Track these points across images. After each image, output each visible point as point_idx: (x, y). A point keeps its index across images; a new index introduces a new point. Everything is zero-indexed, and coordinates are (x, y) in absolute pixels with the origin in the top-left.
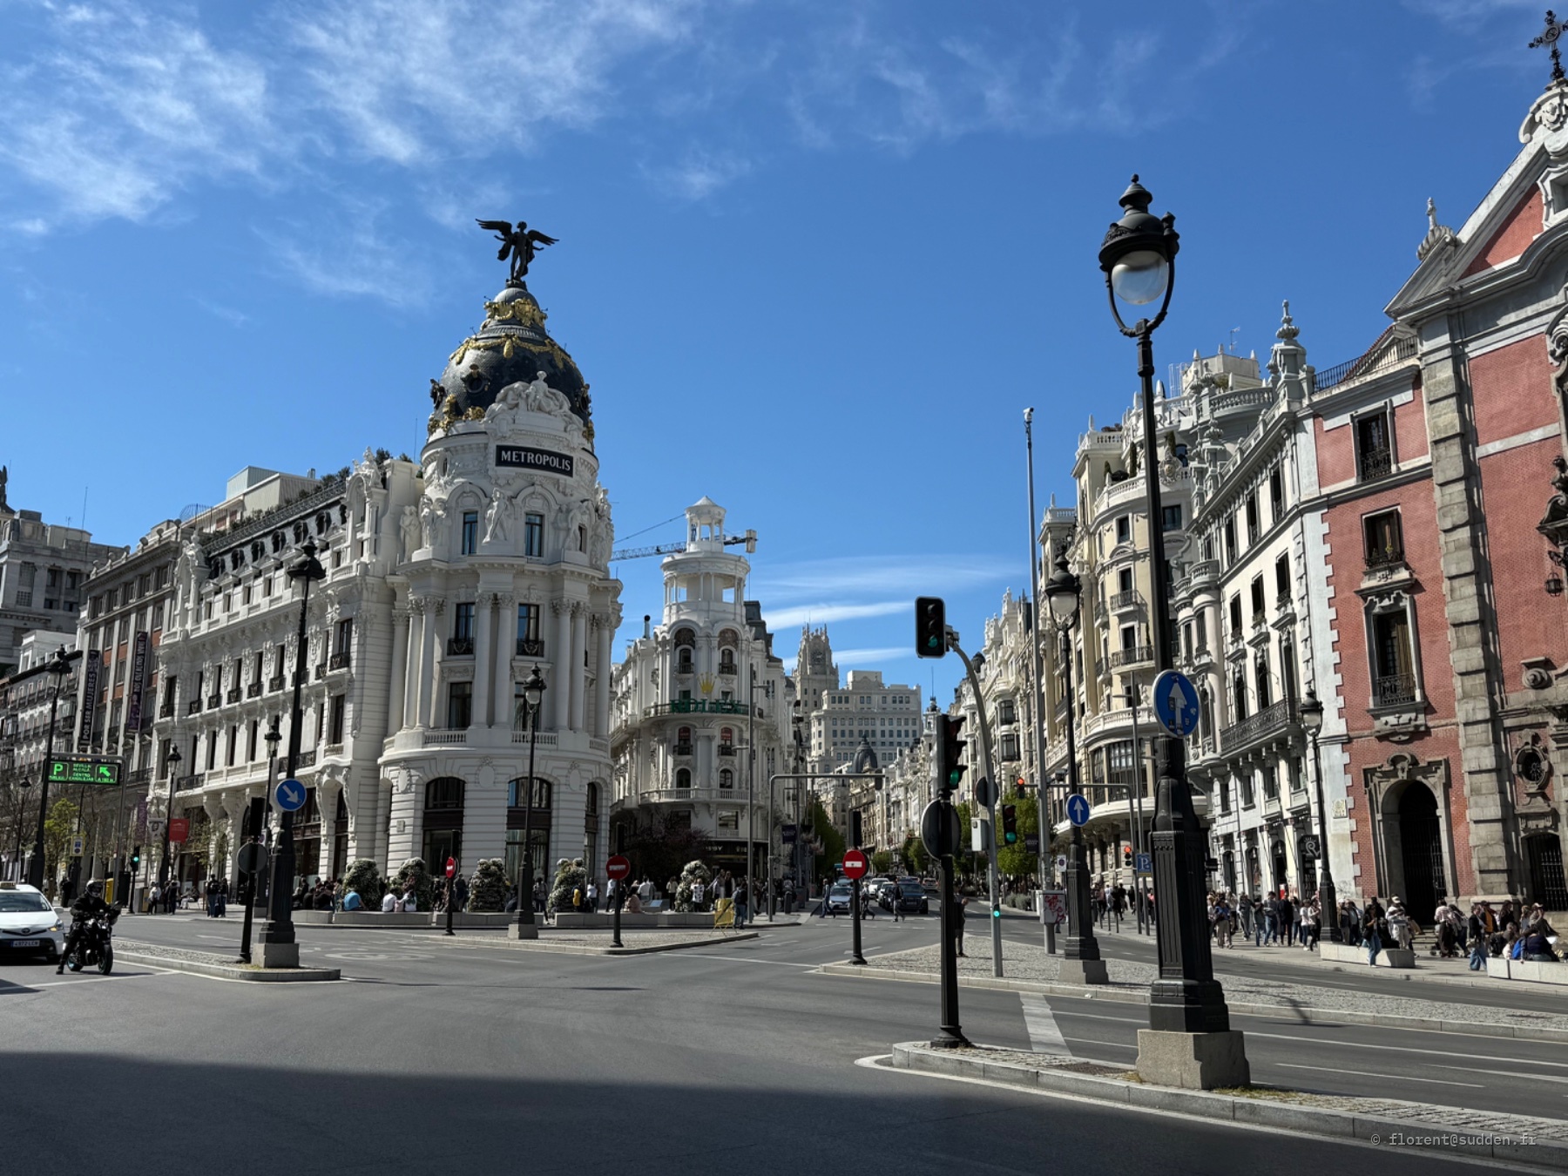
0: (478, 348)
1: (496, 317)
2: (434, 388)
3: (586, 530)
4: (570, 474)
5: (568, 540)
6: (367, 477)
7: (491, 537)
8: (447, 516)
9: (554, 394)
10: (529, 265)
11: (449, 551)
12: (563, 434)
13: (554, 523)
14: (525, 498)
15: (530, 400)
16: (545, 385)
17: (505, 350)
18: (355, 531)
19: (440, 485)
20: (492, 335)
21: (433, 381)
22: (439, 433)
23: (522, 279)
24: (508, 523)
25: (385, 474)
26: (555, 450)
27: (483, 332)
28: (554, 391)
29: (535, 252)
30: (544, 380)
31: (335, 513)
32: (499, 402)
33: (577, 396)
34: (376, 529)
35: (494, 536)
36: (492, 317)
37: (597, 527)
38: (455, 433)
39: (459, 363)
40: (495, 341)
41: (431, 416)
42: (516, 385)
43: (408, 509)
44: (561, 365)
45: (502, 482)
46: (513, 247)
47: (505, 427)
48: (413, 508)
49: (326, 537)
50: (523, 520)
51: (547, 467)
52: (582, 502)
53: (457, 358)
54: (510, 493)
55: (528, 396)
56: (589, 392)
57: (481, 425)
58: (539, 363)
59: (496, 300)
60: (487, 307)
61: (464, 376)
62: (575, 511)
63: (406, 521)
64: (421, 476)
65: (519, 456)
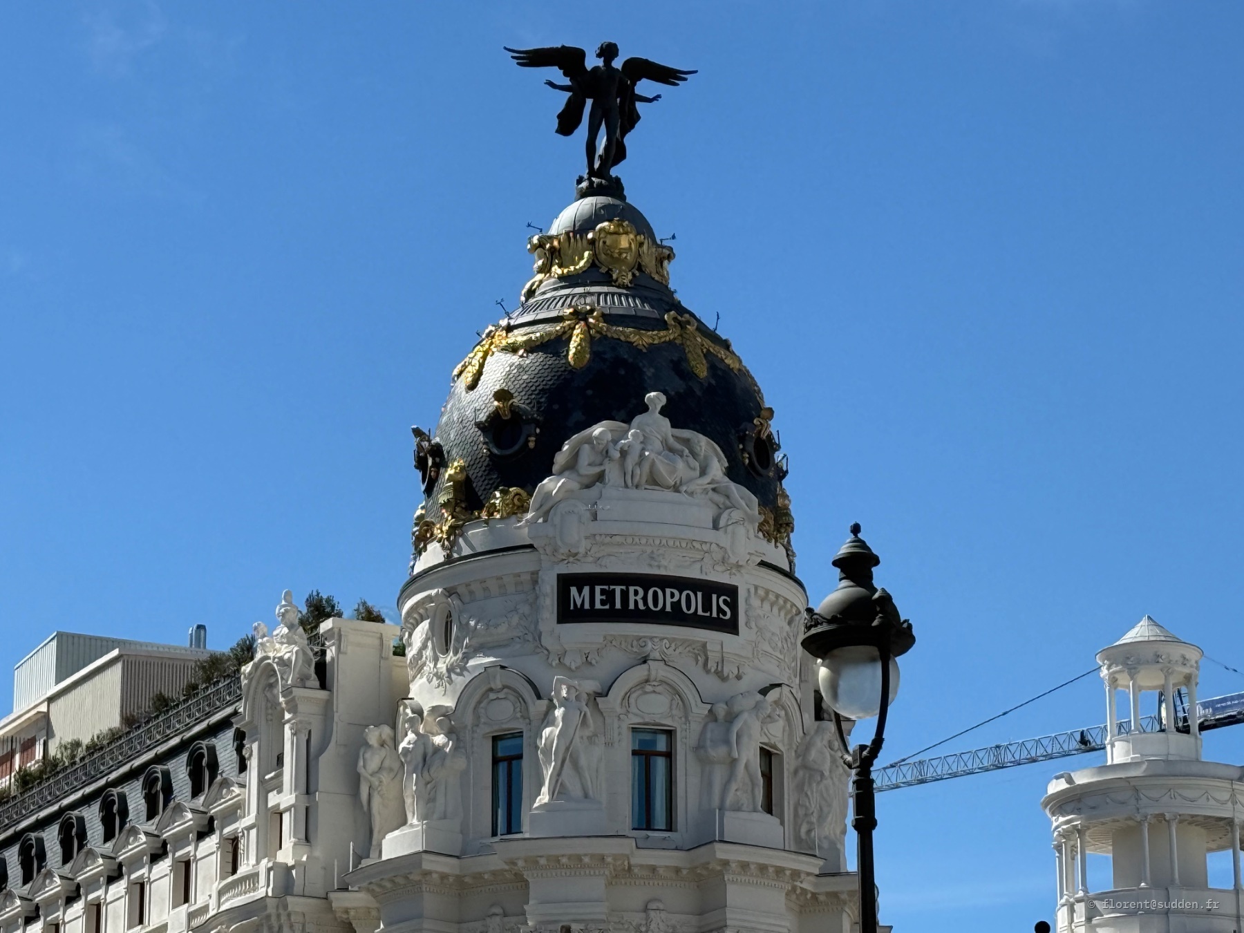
0: (513, 349)
1: (556, 270)
2: (420, 447)
3: (780, 756)
4: (732, 627)
5: (734, 786)
6: (283, 662)
7: (552, 793)
8: (455, 748)
9: (686, 442)
10: (629, 140)
11: (464, 831)
12: (711, 535)
13: (699, 747)
14: (627, 696)
15: (630, 462)
16: (666, 422)
17: (572, 351)
18: (266, 788)
19: (439, 676)
20: (541, 316)
21: (417, 432)
22: (434, 554)
23: (614, 172)
24: (591, 758)
25: (323, 653)
26: (693, 573)
27: (525, 309)
28: (686, 433)
29: (639, 106)
30: (663, 412)
31: (224, 745)
32: (560, 473)
33: (742, 439)
34: (308, 786)
35: (559, 790)
36: (545, 269)
37: (808, 748)
38: (466, 551)
39: (472, 386)
40: (548, 328)
41: (419, 512)
42: (597, 430)
43: (374, 735)
44: (702, 371)
45: (572, 661)
46: (589, 102)
47: (576, 534)
48: (386, 731)
49: (208, 803)
50: (625, 745)
51: (677, 617)
52: (764, 692)
53: (467, 377)
54: (591, 686)
55: (624, 453)
56: (774, 426)
57: (523, 528)
58: (649, 372)
59: (553, 231)
60: (535, 247)
61: (482, 417)
62: (745, 716)
63: (372, 762)
64: (400, 651)
65: (609, 596)
